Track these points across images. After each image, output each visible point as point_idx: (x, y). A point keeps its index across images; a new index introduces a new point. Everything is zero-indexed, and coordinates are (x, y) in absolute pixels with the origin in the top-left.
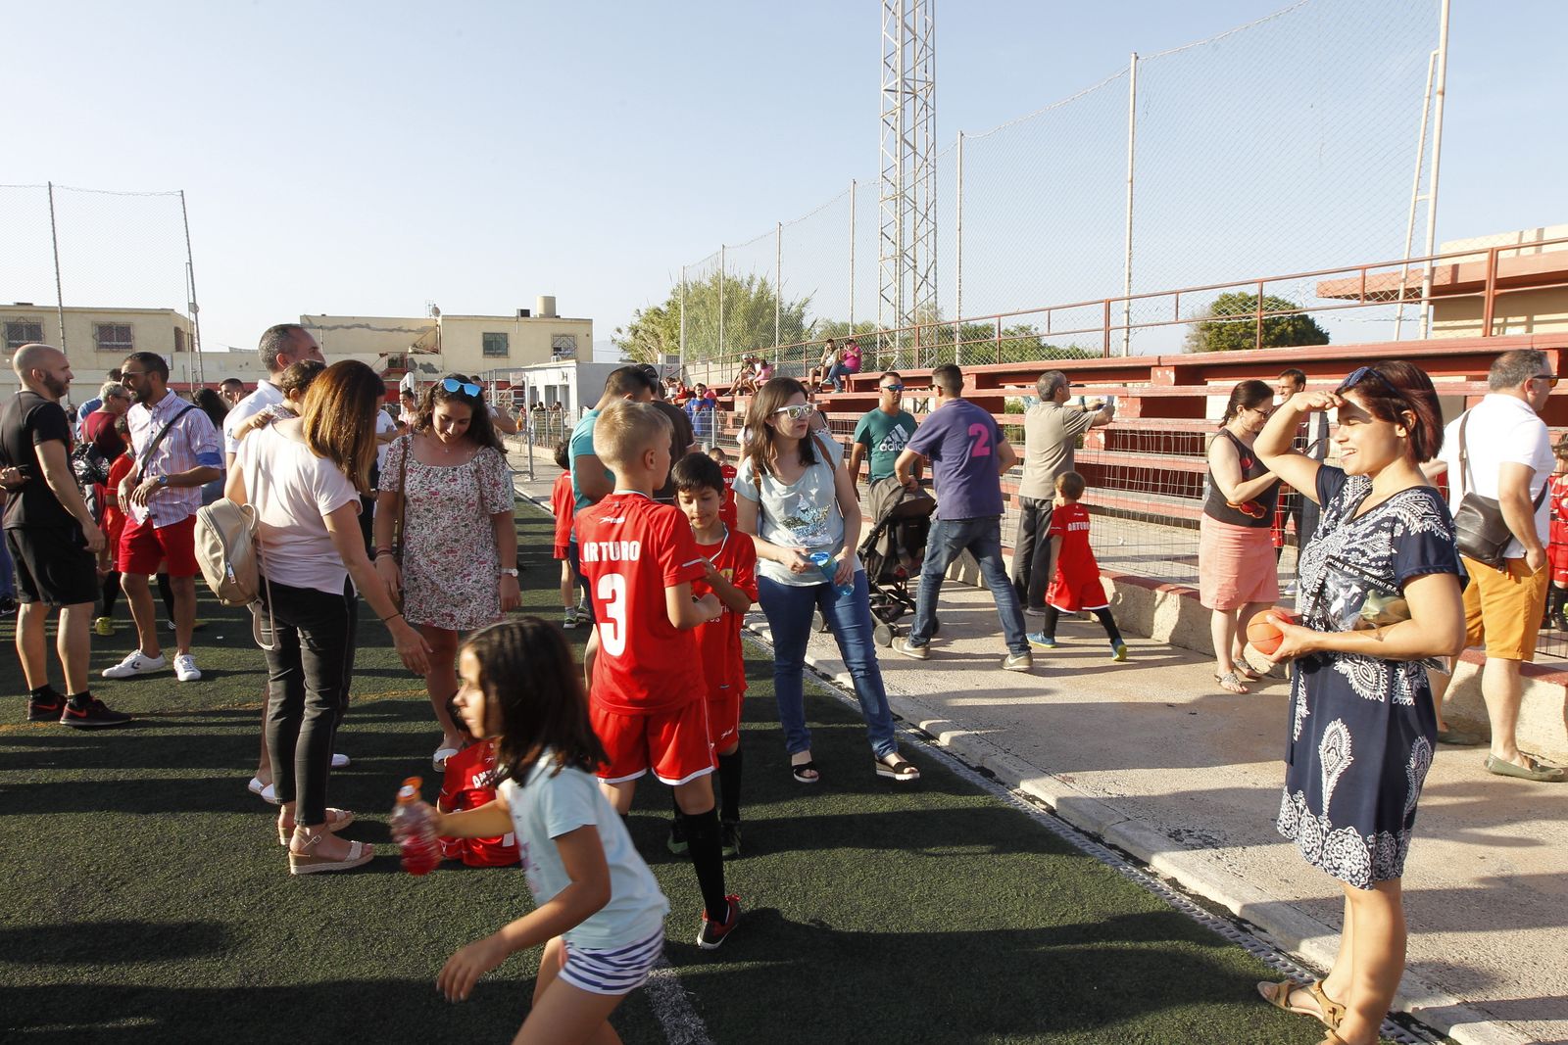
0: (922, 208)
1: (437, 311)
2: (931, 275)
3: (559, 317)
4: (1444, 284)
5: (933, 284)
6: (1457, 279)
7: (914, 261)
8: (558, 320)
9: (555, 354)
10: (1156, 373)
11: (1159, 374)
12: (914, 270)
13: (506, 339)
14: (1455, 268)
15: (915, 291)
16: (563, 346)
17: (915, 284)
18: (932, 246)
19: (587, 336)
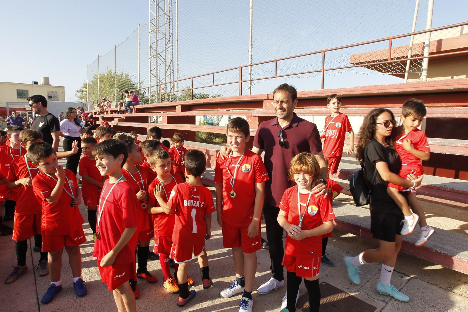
0: (168, 37)
2: (171, 65)
4: (432, 52)
5: (172, 69)
6: (441, 48)
7: (165, 59)
8: (48, 86)
9: (49, 99)
10: (266, 103)
11: (268, 104)
12: (165, 64)
13: (28, 92)
14: (440, 42)
15: (166, 72)
16: (52, 96)
17: (166, 69)
18: (171, 53)
19: (63, 92)
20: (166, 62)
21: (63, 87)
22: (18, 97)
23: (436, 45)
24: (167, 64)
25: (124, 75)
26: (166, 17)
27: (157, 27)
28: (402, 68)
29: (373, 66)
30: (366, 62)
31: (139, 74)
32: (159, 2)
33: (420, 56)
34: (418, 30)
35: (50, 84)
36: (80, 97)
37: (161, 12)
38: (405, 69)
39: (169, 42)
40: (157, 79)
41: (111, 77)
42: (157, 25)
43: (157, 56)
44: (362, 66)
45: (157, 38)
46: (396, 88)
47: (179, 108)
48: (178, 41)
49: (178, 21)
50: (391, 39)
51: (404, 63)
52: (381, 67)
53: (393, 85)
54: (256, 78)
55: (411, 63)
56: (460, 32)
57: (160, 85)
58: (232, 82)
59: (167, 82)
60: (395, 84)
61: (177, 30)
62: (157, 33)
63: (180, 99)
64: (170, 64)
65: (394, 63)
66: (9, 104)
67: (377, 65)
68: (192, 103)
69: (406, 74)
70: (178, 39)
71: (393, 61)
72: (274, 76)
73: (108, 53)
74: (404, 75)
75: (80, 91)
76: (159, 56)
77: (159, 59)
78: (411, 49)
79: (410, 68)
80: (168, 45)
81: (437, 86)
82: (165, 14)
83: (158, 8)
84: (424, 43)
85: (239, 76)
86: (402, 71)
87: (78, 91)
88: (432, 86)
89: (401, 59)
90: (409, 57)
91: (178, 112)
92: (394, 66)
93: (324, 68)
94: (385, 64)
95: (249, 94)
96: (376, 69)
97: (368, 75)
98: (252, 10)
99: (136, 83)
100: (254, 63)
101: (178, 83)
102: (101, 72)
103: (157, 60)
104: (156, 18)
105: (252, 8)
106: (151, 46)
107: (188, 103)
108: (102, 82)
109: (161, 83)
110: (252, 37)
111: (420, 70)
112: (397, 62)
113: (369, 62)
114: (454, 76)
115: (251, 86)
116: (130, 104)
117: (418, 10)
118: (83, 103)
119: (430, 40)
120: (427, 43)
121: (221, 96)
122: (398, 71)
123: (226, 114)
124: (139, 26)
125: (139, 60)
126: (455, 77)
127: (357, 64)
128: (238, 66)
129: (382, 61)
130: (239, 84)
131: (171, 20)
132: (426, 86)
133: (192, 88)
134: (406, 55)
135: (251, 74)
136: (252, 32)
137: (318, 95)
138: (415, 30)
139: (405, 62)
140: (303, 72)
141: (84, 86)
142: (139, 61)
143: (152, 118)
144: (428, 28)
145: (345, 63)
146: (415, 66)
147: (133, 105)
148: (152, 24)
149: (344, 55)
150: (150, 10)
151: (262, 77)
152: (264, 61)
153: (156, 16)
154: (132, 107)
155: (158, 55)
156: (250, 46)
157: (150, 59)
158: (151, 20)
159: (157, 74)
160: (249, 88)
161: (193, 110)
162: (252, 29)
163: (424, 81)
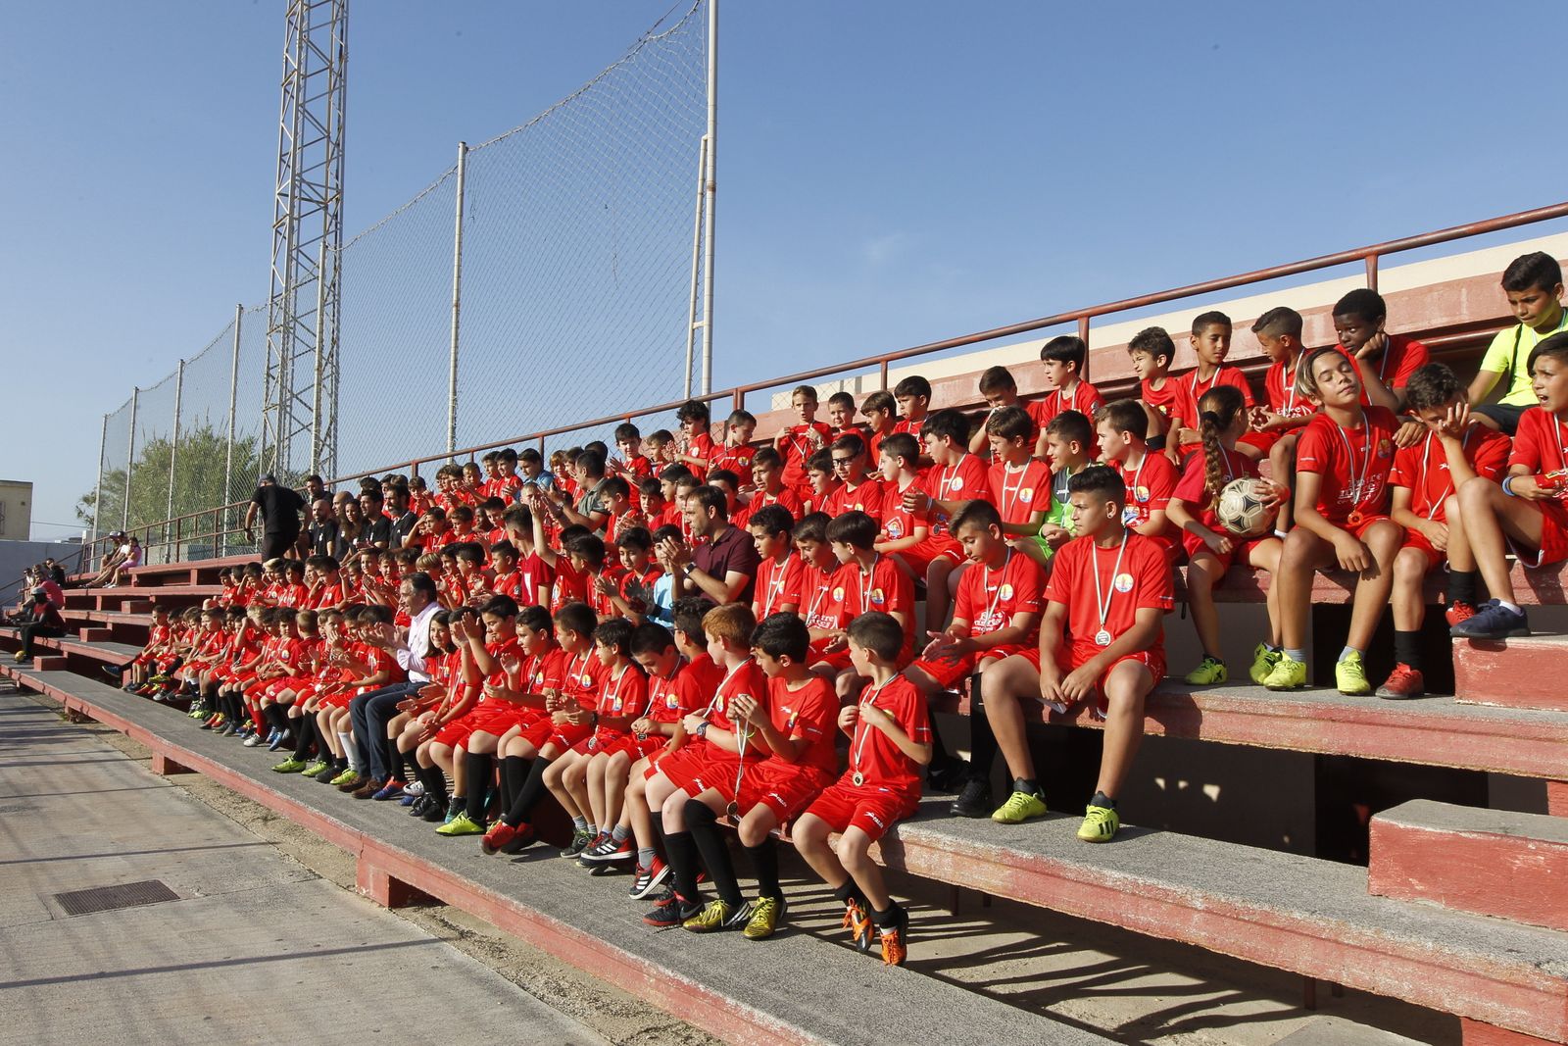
5: (332, 445)
19: (23, 504)
21: (29, 486)
43: (282, 409)
45: (286, 351)
73: (160, 383)
87: (86, 500)
103: (282, 422)
104: (284, 293)
106: (269, 376)
118: (84, 539)
124: (240, 314)
141: (103, 482)
150: (273, 266)
153: (285, 286)
157: (264, 415)
158: (273, 296)
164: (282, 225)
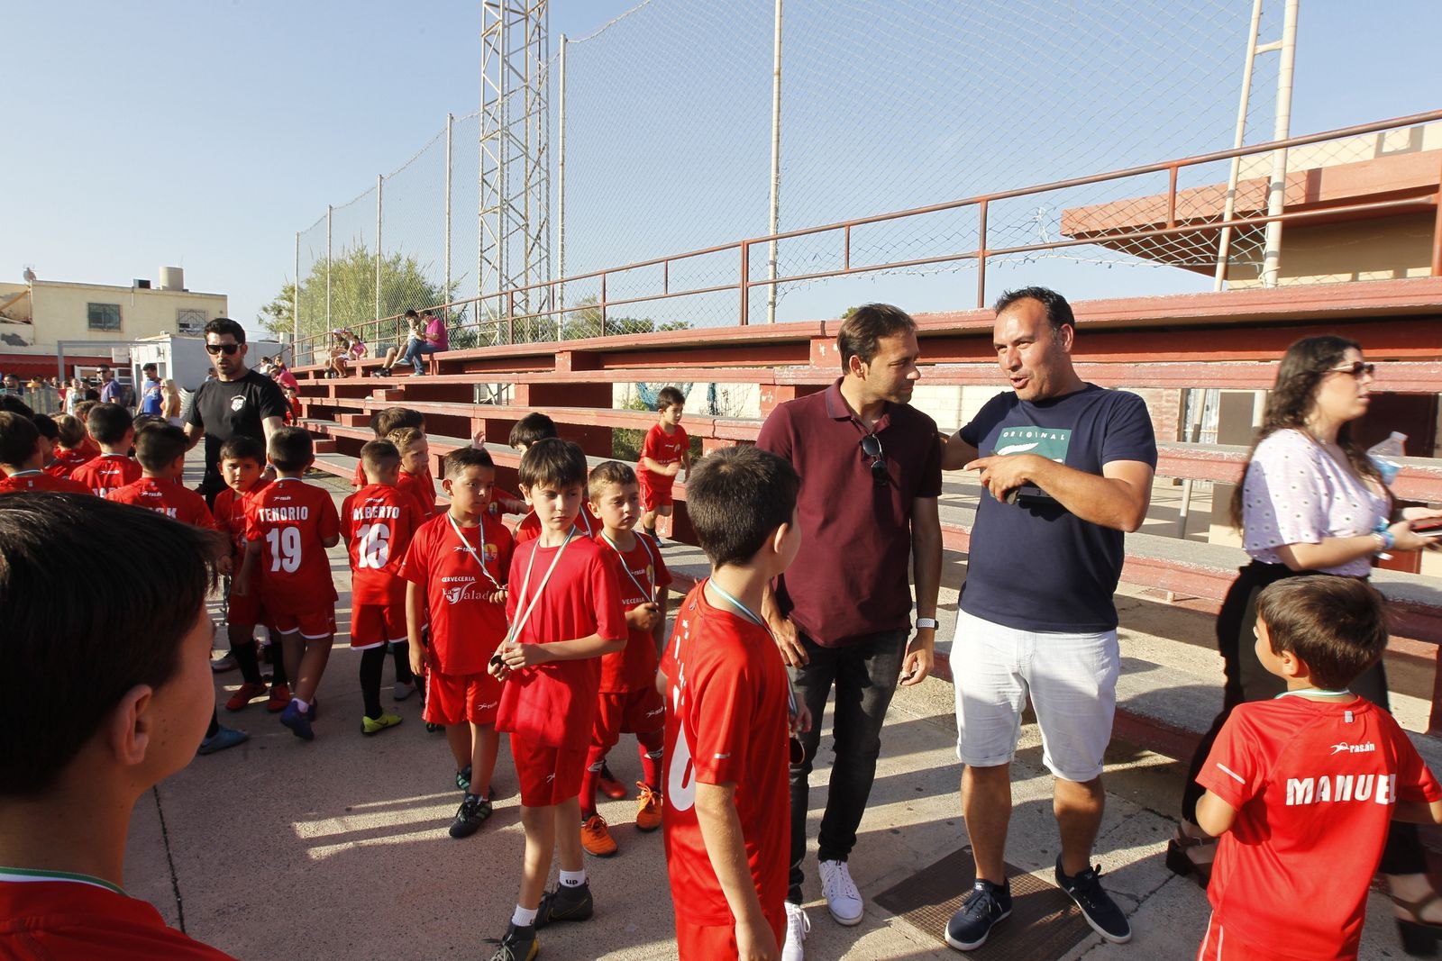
0: (534, 154)
1: (30, 275)
2: (543, 235)
3: (187, 291)
4: (1294, 204)
5: (545, 247)
6: (1318, 194)
7: (526, 218)
8: (180, 293)
9: (180, 331)
10: (818, 348)
11: (822, 349)
12: (526, 231)
13: (119, 310)
14: (1314, 177)
15: (527, 256)
16: (191, 322)
17: (526, 247)
18: (544, 201)
20: (527, 225)
21: (224, 298)
22: (90, 326)
23: (1303, 185)
24: (530, 232)
25: (403, 263)
26: (531, 95)
27: (502, 123)
28: (1208, 248)
29: (1124, 242)
30: (1103, 231)
31: (449, 259)
32: (509, 55)
33: (1257, 215)
34: (1251, 143)
35: (185, 288)
36: (271, 327)
37: (516, 82)
38: (1216, 252)
39: (538, 168)
40: (501, 275)
41: (365, 268)
42: (502, 118)
43: (502, 209)
44: (1095, 243)
45: (502, 156)
46: (1187, 306)
47: (563, 361)
48: (563, 164)
49: (564, 109)
50: (1173, 166)
51: (1213, 234)
52: (1147, 244)
53: (1180, 297)
54: (790, 276)
55: (1233, 235)
56: (1374, 146)
57: (510, 295)
58: (719, 286)
59: (530, 284)
60: (1186, 296)
61: (561, 135)
62: (502, 143)
63: (567, 335)
64: (540, 231)
65: (1186, 233)
66: (66, 346)
67: (1137, 239)
68: (602, 346)
69: (1220, 267)
70: (563, 161)
71: (1180, 228)
72: (843, 268)
73: (356, 199)
74: (1215, 267)
75: (273, 309)
76: (507, 209)
77: (508, 216)
78: (1232, 194)
79: (1230, 250)
80: (535, 178)
81: (1301, 302)
82: (527, 87)
83: (506, 69)
84: (1269, 179)
85: (739, 269)
86: (1207, 259)
87: (265, 310)
88: (1289, 301)
89: (1204, 223)
90: (1227, 217)
91: (563, 373)
92: (1184, 243)
93: (985, 248)
94: (1159, 239)
95: (769, 321)
96: (1134, 250)
97: (1110, 267)
98: (779, 79)
99: (438, 285)
100: (783, 231)
101: (562, 288)
102: (337, 255)
103: (502, 221)
104: (500, 99)
105: (779, 74)
106: (483, 180)
107: (590, 347)
108: (338, 282)
109: (511, 287)
110: (778, 157)
111: (1258, 255)
112: (1194, 231)
113: (1114, 232)
114: (1361, 274)
115: (774, 299)
116: (420, 347)
117: (1250, 85)
118: (281, 343)
119: (1285, 169)
120: (1276, 179)
121: (689, 326)
122: (1195, 258)
123: (701, 379)
124: (451, 123)
125: (449, 219)
126: (1363, 276)
127: (1080, 236)
128: (739, 240)
129: (1149, 228)
130: (739, 291)
131: (543, 105)
132: (1272, 301)
133: (604, 301)
134: (1218, 214)
135: (774, 264)
136: (778, 141)
137: (967, 325)
138: (1243, 140)
139: (1217, 232)
140: (923, 258)
141: (283, 294)
142: (449, 222)
143: (483, 388)
144: (1279, 136)
145: (1043, 233)
146: (1244, 244)
147: (431, 352)
148: (490, 115)
149: (1043, 210)
150: (483, 75)
151: (807, 273)
152: (813, 226)
153: (500, 92)
154: (425, 357)
155: (505, 207)
156: (773, 181)
157: (481, 218)
158: (486, 103)
159: (501, 262)
160: (770, 303)
161: (606, 367)
162: (778, 135)
163: (1270, 286)
164: (490, 34)
